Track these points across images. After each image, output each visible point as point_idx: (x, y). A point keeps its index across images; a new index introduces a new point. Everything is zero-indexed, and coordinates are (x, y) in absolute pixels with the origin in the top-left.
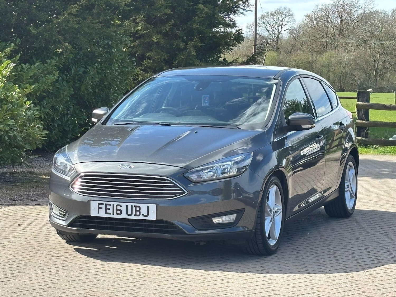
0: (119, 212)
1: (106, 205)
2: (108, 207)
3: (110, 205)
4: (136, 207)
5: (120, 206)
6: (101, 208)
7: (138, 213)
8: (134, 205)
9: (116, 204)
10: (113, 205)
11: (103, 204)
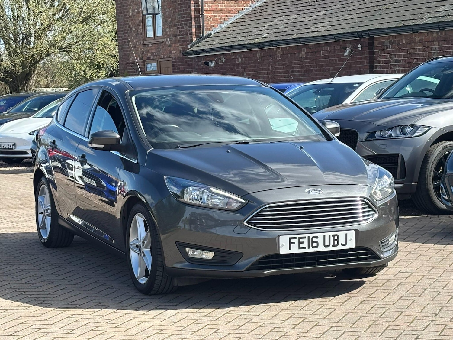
0: (315, 245)
1: (300, 238)
2: (302, 240)
3: (305, 238)
4: (334, 236)
5: (317, 237)
6: (294, 243)
7: (336, 243)
8: (331, 234)
9: (311, 236)
10: (309, 237)
11: (295, 238)
